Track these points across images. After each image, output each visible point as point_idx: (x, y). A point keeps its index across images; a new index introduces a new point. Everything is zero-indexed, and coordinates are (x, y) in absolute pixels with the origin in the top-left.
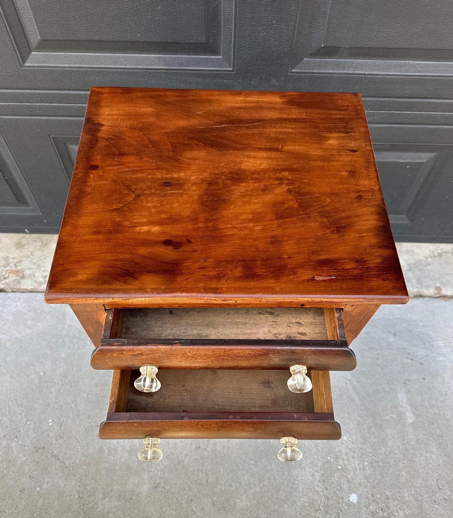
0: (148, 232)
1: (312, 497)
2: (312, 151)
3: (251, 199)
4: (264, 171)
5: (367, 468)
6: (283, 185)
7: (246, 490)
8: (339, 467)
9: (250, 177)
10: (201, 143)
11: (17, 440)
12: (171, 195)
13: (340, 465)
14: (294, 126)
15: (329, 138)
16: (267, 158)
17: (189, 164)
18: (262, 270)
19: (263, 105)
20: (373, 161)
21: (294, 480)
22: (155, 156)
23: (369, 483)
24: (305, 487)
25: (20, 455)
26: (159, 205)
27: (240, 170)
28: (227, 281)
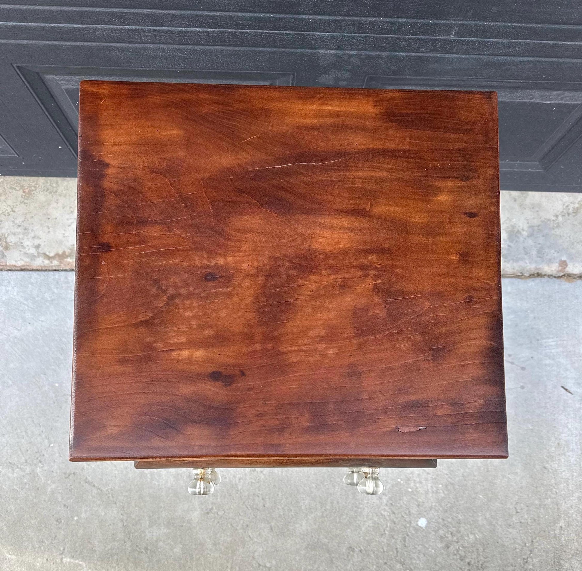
0: (190, 360)
1: (377, 522)
2: (413, 215)
3: (324, 302)
4: (344, 253)
5: (441, 491)
6: (369, 278)
7: (306, 515)
8: (410, 490)
9: (323, 263)
10: (255, 199)
11: (42, 466)
12: (216, 295)
13: (410, 488)
14: (390, 166)
15: (439, 190)
16: (348, 229)
17: (239, 241)
18: (336, 418)
19: (348, 121)
20: (496, 233)
21: (359, 503)
22: (191, 225)
23: (441, 506)
24: (370, 511)
25: (49, 482)
26: (201, 314)
27: (309, 249)
28: (292, 434)
